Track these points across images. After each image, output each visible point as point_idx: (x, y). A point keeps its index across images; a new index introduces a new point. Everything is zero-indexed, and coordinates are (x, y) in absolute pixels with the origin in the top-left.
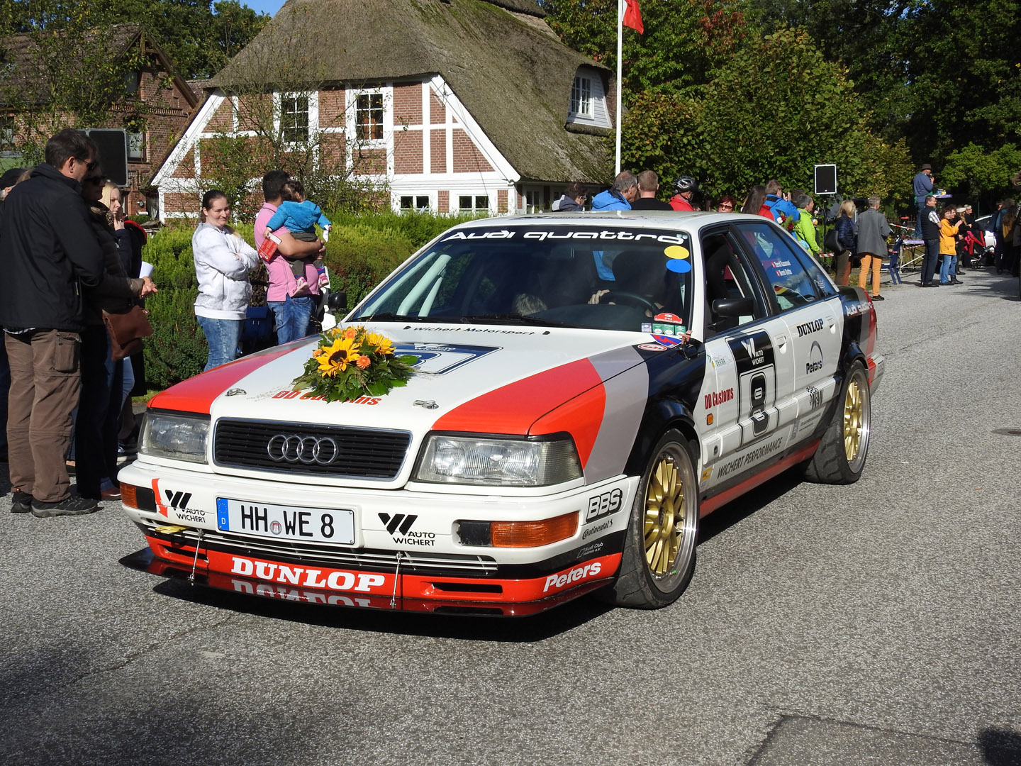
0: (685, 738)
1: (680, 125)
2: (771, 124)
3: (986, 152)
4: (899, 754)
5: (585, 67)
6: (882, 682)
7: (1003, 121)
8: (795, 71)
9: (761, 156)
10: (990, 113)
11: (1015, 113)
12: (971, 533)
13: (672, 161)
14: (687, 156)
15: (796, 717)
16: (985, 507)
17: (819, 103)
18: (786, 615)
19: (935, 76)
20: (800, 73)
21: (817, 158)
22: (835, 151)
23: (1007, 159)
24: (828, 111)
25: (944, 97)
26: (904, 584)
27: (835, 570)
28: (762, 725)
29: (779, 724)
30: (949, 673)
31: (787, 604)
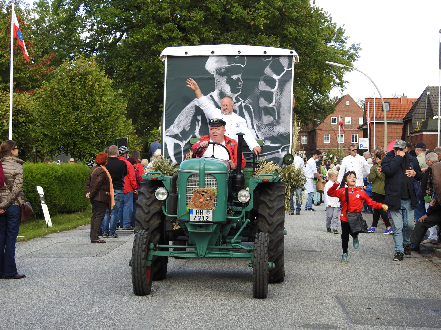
2: (78, 112)
8: (91, 83)
9: (73, 131)
14: (23, 130)
17: (104, 102)
20: (93, 84)
21: (104, 133)
22: (113, 129)
24: (109, 106)
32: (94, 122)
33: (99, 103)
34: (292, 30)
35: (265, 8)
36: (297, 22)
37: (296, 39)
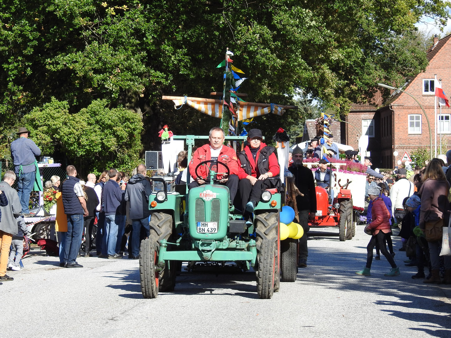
3: (73, 110)
7: (91, 73)
11: (105, 63)
19: (7, 15)
23: (98, 118)
25: (20, 40)
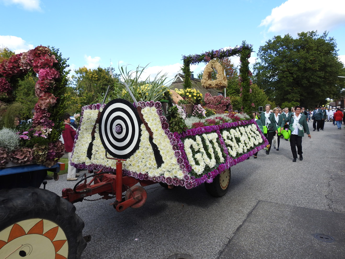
0: (243, 204)
1: (236, 101)
4: (279, 207)
5: (219, 92)
6: (275, 195)
7: (291, 98)
10: (289, 96)
11: (293, 96)
12: (289, 170)
13: (234, 107)
15: (261, 201)
16: (292, 165)
17: (259, 96)
18: (258, 184)
19: (279, 90)
20: (256, 91)
24: (261, 97)
25: (281, 94)
26: (278, 179)
27: (266, 176)
28: (255, 202)
29: (258, 202)
30: (287, 194)
31: (259, 182)
32: (256, 103)
33: (257, 97)
34: (329, 69)
35: (318, 63)
36: (331, 66)
37: (331, 71)
